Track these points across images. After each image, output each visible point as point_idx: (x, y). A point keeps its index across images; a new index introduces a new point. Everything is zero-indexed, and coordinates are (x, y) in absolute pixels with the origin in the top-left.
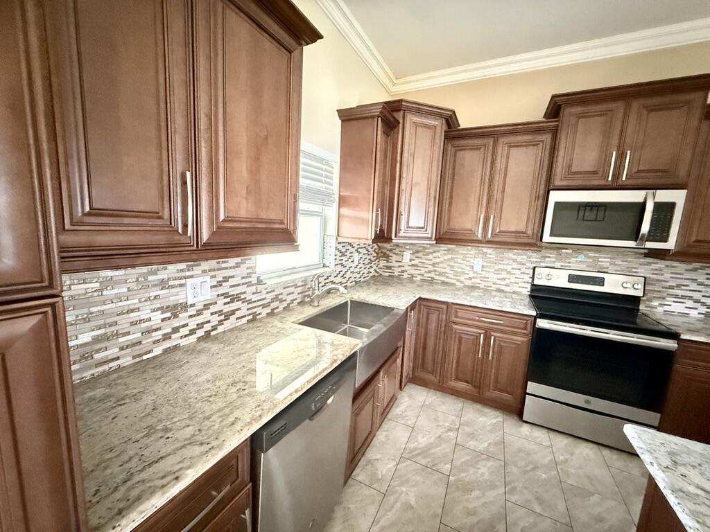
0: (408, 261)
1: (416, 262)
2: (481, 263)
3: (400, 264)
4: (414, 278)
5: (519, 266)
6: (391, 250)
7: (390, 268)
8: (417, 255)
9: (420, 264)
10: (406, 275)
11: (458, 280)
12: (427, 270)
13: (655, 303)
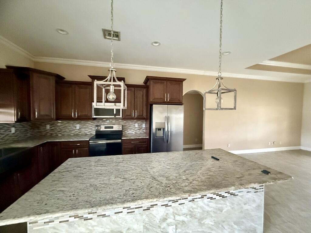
0: (49, 128)
1: (53, 128)
2: (79, 126)
3: (45, 130)
4: (53, 135)
5: (91, 126)
6: (40, 125)
7: (40, 132)
8: (53, 125)
9: (55, 129)
10: (48, 134)
11: (71, 133)
12: (58, 131)
13: (126, 131)
